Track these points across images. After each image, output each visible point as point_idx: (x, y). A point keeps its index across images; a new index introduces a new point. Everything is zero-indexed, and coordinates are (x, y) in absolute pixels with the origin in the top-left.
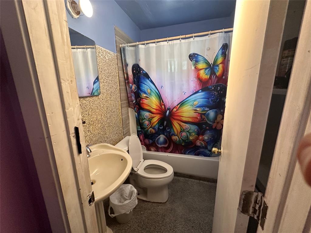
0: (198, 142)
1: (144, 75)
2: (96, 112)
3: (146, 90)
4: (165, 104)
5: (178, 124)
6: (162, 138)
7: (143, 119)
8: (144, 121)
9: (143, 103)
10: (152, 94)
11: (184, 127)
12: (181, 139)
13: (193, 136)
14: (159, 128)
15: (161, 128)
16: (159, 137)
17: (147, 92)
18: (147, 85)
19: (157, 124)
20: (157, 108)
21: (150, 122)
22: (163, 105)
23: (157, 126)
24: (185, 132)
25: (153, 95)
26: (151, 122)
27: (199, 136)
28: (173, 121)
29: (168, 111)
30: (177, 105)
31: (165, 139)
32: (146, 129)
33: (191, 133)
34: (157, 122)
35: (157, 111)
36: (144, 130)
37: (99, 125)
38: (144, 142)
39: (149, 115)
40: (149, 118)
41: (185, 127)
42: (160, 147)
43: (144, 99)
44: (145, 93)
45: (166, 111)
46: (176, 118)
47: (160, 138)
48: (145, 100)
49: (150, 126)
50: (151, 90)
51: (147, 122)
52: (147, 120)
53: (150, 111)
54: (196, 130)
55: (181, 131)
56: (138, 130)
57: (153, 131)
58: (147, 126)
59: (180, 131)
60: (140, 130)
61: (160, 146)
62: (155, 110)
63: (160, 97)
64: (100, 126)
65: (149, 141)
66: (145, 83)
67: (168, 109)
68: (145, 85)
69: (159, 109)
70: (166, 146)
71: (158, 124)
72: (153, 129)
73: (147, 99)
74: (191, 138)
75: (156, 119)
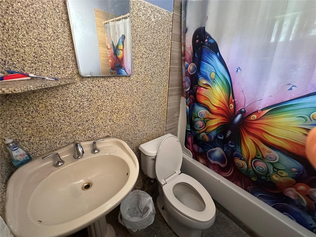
0: (292, 191)
1: (209, 47)
2: (124, 98)
3: (208, 74)
4: (237, 103)
5: (253, 144)
6: (218, 152)
7: (196, 118)
8: (196, 119)
9: (199, 94)
10: (217, 80)
11: (265, 154)
12: (251, 169)
13: (282, 177)
14: (216, 137)
15: (219, 137)
16: (214, 149)
17: (209, 77)
18: (212, 66)
19: (215, 131)
20: (220, 106)
21: (205, 124)
22: (232, 102)
23: (214, 134)
24: (264, 162)
25: (217, 84)
26: (207, 124)
27: (297, 183)
28: (245, 134)
29: (239, 116)
30: (262, 110)
31: (222, 155)
32: (197, 132)
33: (278, 170)
34: (216, 127)
35: (220, 111)
36: (194, 132)
37: (128, 115)
38: (192, 147)
39: (206, 113)
40: (205, 119)
41: (268, 154)
42: (212, 163)
43: (202, 88)
44: (206, 78)
45: (235, 114)
46: (253, 131)
47: (215, 151)
48: (204, 89)
49: (205, 129)
50: (216, 73)
51: (200, 123)
52: (201, 120)
53: (207, 108)
54: (294, 169)
55: (256, 158)
56: (188, 129)
57: (207, 138)
58: (199, 128)
59: (254, 157)
60: (189, 130)
61: (212, 161)
62: (215, 109)
63: (230, 88)
64: (130, 116)
65: (198, 149)
66: (210, 61)
67: (240, 112)
68: (209, 65)
69: (224, 108)
70: (223, 166)
71: (217, 131)
72: (207, 135)
73: (206, 88)
74: (275, 178)
75: (215, 122)
